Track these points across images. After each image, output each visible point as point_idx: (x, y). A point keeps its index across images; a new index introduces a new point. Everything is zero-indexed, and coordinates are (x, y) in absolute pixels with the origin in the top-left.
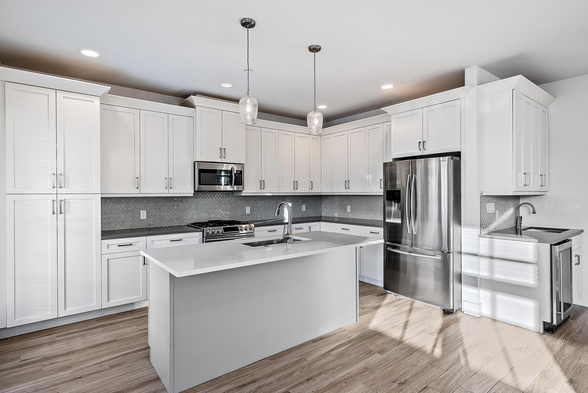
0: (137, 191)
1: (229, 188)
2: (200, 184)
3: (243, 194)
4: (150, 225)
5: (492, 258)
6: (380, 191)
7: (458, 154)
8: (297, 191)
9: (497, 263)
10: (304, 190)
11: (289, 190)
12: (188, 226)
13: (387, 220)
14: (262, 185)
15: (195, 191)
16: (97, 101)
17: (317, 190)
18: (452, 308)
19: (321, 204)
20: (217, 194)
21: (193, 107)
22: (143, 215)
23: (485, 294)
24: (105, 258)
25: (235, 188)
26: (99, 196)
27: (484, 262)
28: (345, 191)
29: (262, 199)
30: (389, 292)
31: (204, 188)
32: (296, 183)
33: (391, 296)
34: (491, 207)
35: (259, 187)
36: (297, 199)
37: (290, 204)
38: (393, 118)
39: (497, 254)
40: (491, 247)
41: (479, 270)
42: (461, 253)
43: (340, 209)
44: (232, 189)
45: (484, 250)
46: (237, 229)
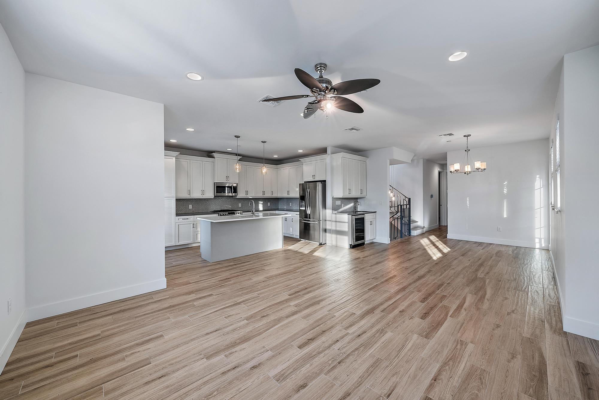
0: (189, 196)
1: (230, 194)
2: (217, 193)
3: (237, 198)
4: (193, 211)
5: (336, 222)
6: (298, 196)
7: (325, 181)
8: (264, 196)
9: (338, 223)
10: (268, 195)
11: (260, 195)
12: (211, 212)
13: (301, 209)
14: (247, 192)
15: (214, 196)
16: (174, 159)
17: (275, 195)
18: (321, 242)
19: (278, 203)
20: (225, 197)
21: (213, 157)
22: (190, 207)
23: (334, 236)
24: (177, 224)
25: (234, 194)
26: (175, 198)
27: (334, 223)
28: (288, 195)
29: (247, 200)
30: (302, 240)
31: (219, 194)
32: (264, 193)
33: (303, 241)
34: (338, 203)
35: (245, 194)
36: (266, 200)
37: (262, 202)
38: (304, 164)
39: (338, 220)
40: (336, 217)
41: (332, 226)
42: (326, 220)
43: (287, 204)
44: (232, 195)
45: (334, 219)
46: (234, 213)
